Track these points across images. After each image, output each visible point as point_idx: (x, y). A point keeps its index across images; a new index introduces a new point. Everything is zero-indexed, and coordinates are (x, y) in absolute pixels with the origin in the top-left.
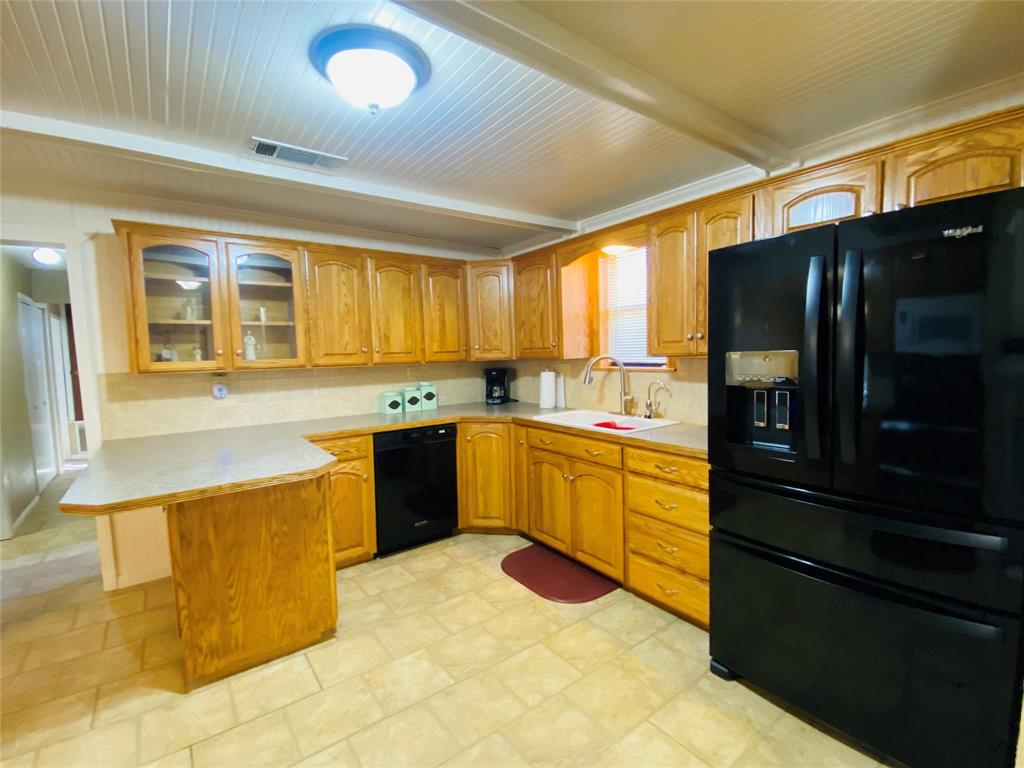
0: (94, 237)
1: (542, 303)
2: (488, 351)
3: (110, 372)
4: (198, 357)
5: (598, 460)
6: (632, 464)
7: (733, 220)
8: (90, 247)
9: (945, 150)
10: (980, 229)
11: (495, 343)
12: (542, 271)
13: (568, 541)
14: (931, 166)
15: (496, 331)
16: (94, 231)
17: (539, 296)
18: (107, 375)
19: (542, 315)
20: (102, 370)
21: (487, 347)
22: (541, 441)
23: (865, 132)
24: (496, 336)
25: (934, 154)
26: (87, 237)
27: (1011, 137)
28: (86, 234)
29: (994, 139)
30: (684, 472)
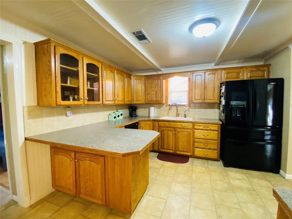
0: (25, 43)
1: (156, 89)
2: (137, 101)
3: (29, 105)
4: (71, 100)
5: (185, 127)
6: (196, 127)
7: (214, 75)
8: (23, 47)
9: (254, 69)
10: (275, 83)
11: (140, 99)
12: (156, 81)
13: (174, 149)
14: (252, 71)
15: (140, 96)
16: (25, 40)
17: (155, 87)
18: (28, 107)
19: (156, 92)
20: (25, 105)
21: (137, 100)
22: (164, 125)
23: (233, 63)
24: (140, 97)
25: (252, 69)
26: (23, 42)
27: (264, 69)
28: (22, 41)
29: (262, 69)
30: (211, 127)
